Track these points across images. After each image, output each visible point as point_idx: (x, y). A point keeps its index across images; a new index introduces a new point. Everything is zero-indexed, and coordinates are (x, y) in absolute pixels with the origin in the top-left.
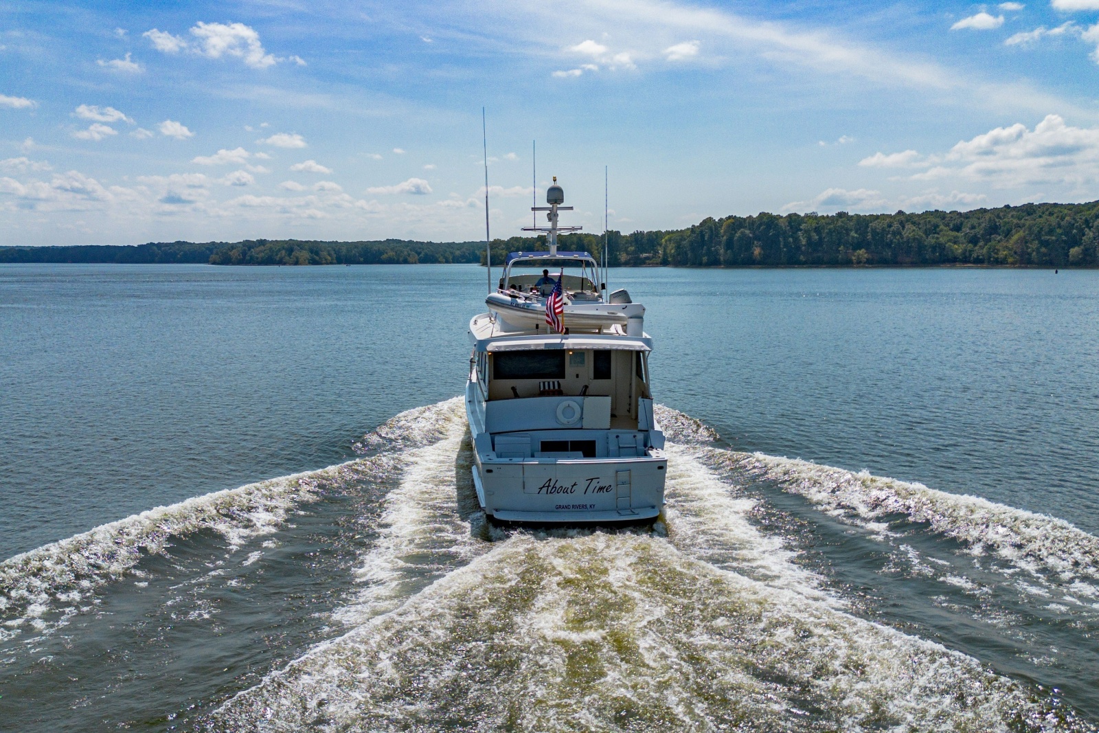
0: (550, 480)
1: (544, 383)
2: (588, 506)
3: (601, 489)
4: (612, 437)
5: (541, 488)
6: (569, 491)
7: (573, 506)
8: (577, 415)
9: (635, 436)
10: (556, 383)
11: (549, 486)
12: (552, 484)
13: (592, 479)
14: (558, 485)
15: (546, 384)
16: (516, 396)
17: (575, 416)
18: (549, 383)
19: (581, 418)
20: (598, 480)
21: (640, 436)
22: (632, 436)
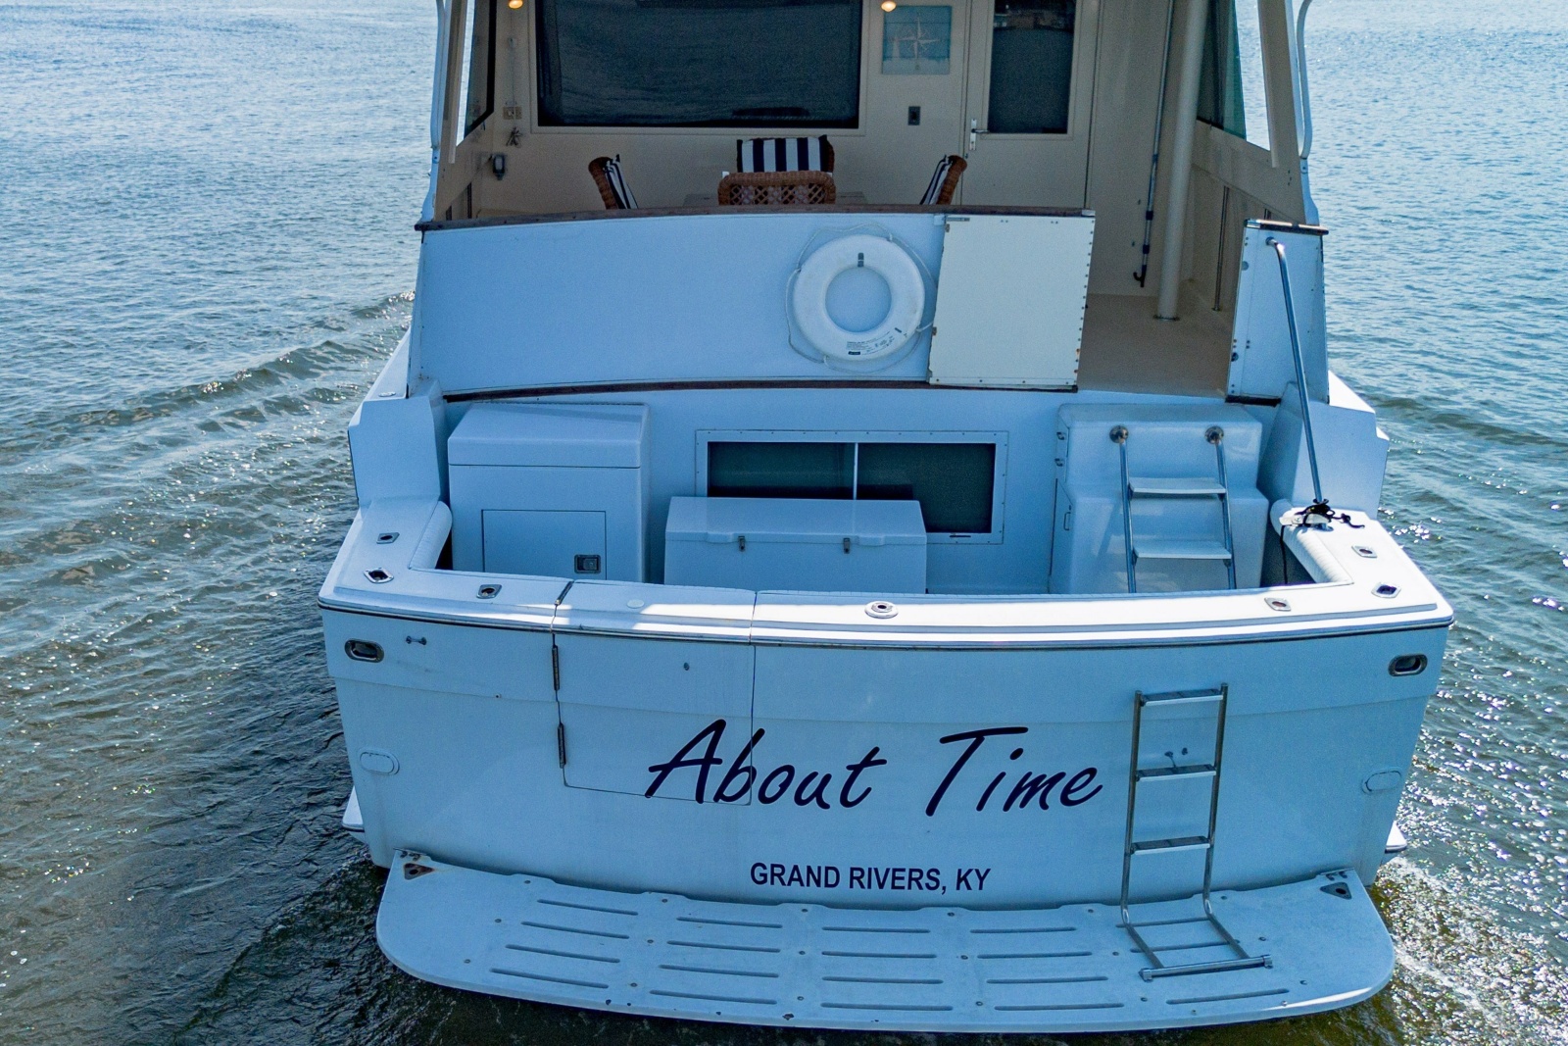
0: (718, 727)
1: (758, 145)
2: (948, 878)
3: (1031, 789)
4: (1088, 437)
5: (665, 770)
6: (832, 794)
7: (857, 876)
8: (906, 316)
9: (1214, 436)
10: (814, 149)
11: (709, 760)
12: (728, 749)
13: (979, 736)
14: (764, 760)
15: (769, 149)
16: (615, 204)
17: (893, 321)
18: (780, 144)
19: (927, 331)
20: (1013, 742)
21: (1244, 438)
22: (1198, 430)
